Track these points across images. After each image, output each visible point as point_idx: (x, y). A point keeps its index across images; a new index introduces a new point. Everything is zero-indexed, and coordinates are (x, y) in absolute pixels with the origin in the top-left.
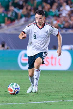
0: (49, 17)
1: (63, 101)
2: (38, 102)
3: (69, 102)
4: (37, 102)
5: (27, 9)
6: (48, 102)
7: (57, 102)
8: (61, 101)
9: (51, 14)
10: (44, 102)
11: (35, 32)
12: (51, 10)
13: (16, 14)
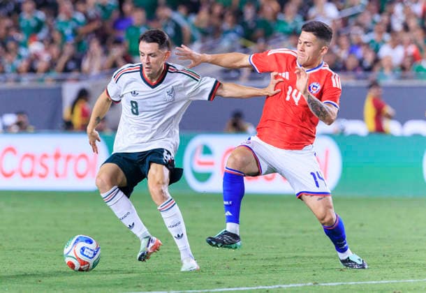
0: (276, 37)
1: (316, 283)
2: (243, 289)
3: (331, 286)
4: (238, 287)
5: (210, 12)
6: (273, 287)
7: (297, 287)
8: (310, 284)
9: (281, 28)
10: (261, 287)
11: (135, 93)
12: (280, 17)
13: (178, 29)
